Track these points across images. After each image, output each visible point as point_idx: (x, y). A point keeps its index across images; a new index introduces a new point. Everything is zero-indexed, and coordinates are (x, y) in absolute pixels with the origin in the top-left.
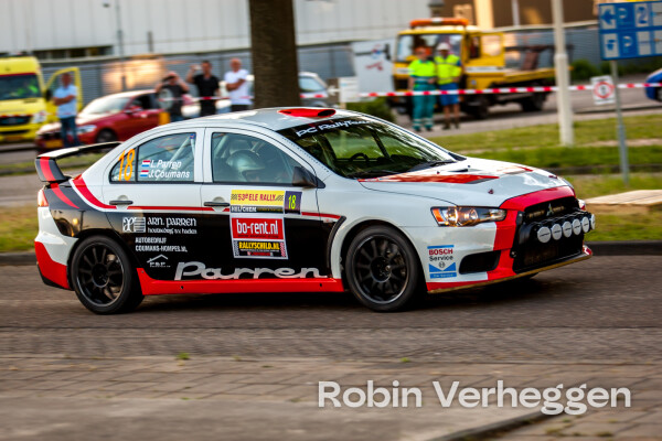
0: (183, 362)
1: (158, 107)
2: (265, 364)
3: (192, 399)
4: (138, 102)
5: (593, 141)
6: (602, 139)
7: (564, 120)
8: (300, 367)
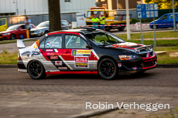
0: (28, 93)
2: (49, 94)
3: (30, 103)
5: (136, 39)
6: (138, 38)
7: (128, 33)
8: (58, 95)
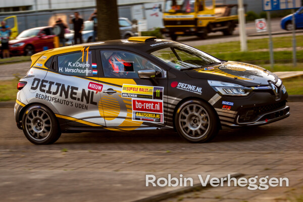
0: (65, 153)
1: (53, 34)
2: (103, 154)
3: (69, 170)
4: (44, 32)
5: (256, 49)
6: (261, 48)
7: (242, 39)
8: (119, 155)
